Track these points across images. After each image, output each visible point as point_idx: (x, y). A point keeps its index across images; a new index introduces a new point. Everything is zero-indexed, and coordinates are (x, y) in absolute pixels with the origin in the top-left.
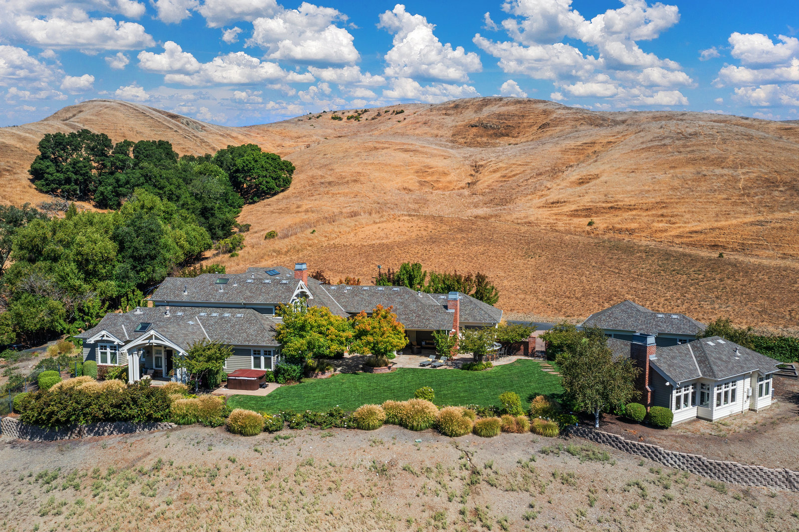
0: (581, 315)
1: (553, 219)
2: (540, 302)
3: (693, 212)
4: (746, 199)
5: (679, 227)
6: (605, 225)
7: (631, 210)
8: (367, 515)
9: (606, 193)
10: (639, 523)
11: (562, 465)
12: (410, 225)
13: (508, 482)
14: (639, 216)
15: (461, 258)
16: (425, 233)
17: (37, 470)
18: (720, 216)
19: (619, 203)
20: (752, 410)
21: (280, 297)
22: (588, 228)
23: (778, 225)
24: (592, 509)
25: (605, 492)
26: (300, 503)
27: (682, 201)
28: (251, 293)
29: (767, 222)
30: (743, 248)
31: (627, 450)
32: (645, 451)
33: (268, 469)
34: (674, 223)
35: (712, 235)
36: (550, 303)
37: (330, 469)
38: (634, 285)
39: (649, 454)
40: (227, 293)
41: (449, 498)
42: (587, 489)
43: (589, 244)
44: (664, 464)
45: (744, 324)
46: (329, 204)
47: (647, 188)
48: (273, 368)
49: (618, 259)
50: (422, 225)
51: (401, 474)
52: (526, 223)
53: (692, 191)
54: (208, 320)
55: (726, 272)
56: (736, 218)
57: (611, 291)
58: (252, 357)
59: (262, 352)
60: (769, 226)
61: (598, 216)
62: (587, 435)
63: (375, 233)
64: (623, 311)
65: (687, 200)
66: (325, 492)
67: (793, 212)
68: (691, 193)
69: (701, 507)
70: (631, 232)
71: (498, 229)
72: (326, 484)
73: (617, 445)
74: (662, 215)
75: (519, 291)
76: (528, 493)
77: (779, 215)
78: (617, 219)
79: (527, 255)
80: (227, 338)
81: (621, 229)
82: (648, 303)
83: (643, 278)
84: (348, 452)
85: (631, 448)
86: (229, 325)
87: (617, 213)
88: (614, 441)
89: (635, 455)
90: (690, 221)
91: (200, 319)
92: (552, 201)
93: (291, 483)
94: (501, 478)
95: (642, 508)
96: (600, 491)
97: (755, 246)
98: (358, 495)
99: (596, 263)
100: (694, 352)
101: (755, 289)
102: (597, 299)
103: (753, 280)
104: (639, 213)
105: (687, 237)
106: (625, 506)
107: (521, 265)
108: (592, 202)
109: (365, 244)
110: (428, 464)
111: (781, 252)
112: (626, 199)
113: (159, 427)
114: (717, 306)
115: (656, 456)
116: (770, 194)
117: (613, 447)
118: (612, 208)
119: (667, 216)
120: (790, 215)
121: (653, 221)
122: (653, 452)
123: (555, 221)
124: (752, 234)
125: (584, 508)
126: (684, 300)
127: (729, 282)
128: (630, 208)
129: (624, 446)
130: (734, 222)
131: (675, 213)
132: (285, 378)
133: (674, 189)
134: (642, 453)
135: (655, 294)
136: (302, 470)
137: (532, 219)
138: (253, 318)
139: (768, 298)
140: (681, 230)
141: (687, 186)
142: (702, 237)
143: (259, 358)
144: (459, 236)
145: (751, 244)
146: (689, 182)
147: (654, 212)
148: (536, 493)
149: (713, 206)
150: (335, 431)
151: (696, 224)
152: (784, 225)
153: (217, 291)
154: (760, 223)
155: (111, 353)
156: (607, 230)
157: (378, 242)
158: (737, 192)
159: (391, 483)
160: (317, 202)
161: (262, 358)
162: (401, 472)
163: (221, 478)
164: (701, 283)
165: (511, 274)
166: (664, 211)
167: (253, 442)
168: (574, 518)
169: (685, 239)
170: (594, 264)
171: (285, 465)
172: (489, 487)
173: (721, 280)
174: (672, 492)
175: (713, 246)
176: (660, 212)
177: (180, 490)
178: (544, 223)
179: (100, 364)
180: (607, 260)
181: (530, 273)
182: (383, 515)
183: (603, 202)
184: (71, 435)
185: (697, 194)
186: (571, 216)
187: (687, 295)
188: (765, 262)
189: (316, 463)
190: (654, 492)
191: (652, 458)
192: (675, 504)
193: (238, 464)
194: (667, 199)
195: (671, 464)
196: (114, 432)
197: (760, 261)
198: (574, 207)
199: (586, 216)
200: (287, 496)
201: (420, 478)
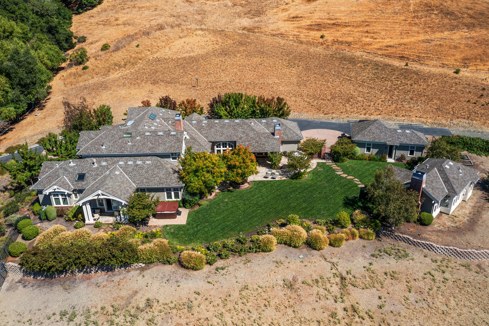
0: (333, 113)
1: (297, 32)
2: (306, 103)
3: (386, 30)
4: (417, 21)
5: (379, 42)
6: (332, 38)
7: (346, 26)
8: (293, 321)
9: (328, 11)
10: (436, 299)
11: (388, 265)
12: (205, 39)
13: (362, 283)
14: (352, 31)
15: (247, 68)
16: (217, 47)
17: (56, 308)
18: (403, 34)
19: (339, 21)
20: (464, 201)
21: (174, 146)
22: (321, 40)
23: (438, 43)
24: (411, 294)
25: (414, 281)
26: (252, 319)
27: (378, 21)
28: (152, 144)
29: (432, 40)
30: (419, 60)
31: (414, 245)
32: (425, 246)
33: (223, 297)
34: (375, 39)
35: (399, 49)
36: (313, 104)
37: (260, 290)
38: (360, 89)
39: (427, 248)
40: (135, 145)
41: (335, 300)
42: (405, 281)
43: (326, 56)
44: (435, 252)
45: (429, 118)
46: (139, 17)
47: (354, 9)
48: (180, 199)
49: (347, 68)
50: (213, 39)
51: (302, 287)
52: (279, 34)
53: (383, 13)
54: (127, 168)
55: (413, 79)
56: (413, 36)
57: (348, 95)
58: (165, 193)
59: (172, 189)
60: (433, 43)
61: (326, 31)
62: (390, 236)
63: (183, 47)
64: (377, 128)
65: (381, 20)
66: (264, 308)
67: (446, 33)
68: (383, 15)
69: (462, 283)
70: (349, 44)
71: (265, 42)
72: (262, 303)
73: (408, 242)
74: (367, 32)
75: (291, 95)
76: (375, 289)
77: (438, 35)
78: (338, 34)
79: (289, 66)
80: (146, 182)
81: (342, 41)
82: (372, 103)
83: (366, 84)
84: (265, 275)
85: (417, 244)
86: (144, 171)
87: (339, 28)
88: (406, 240)
89: (419, 248)
90: (386, 37)
91: (121, 167)
92: (292, 16)
93: (240, 306)
94: (358, 280)
95: (435, 289)
96: (412, 280)
97: (426, 58)
98: (283, 308)
99: (335, 72)
100: (440, 174)
101: (431, 92)
102: (340, 101)
103: (429, 85)
104: (352, 30)
105: (385, 50)
106: (427, 289)
107: (288, 73)
108: (320, 18)
109: (179, 57)
110: (315, 277)
111: (441, 62)
112: (342, 18)
113: (132, 267)
114: (412, 106)
115: (431, 248)
116: (430, 17)
117: (406, 243)
118: (334, 24)
119: (370, 33)
120: (445, 36)
121: (362, 37)
122: (429, 246)
123: (298, 34)
124: (424, 49)
125: (407, 294)
126: (393, 101)
127: (416, 86)
128: (346, 25)
129: (412, 243)
130: (413, 39)
131: (375, 31)
132: (190, 205)
133: (372, 11)
134: (423, 247)
135: (375, 97)
136: (244, 293)
137: (282, 31)
138: (159, 164)
139: (439, 98)
140: (381, 44)
141: (379, 8)
142: (394, 50)
143: (171, 193)
144: (241, 49)
145: (424, 57)
146: (380, 5)
147: (362, 29)
148: (380, 289)
149: (398, 26)
150: (249, 255)
151: (389, 40)
152: (442, 43)
153: (126, 144)
154: (428, 41)
155: (62, 198)
156: (334, 42)
157: (188, 55)
158: (410, 14)
159: (299, 294)
160: (129, 15)
161: (173, 193)
162: (301, 285)
163: (195, 310)
164: (400, 88)
165: (283, 80)
166: (367, 28)
167: (204, 275)
168: (403, 302)
169: (384, 51)
170: (333, 73)
171: (232, 292)
172: (353, 288)
173: (411, 85)
174: (447, 275)
175: (401, 57)
176: (365, 30)
177: (173, 322)
178: (291, 35)
179: (55, 205)
180: (341, 70)
181: (294, 80)
182: (303, 319)
183: (328, 19)
184: (66, 274)
185: (387, 15)
186: (308, 29)
187: (393, 97)
188: (433, 70)
189: (250, 286)
190: (438, 276)
191: (429, 249)
192: (450, 283)
193: (202, 296)
194: (369, 18)
195: (439, 253)
196: (99, 271)
197: (430, 69)
198: (309, 22)
199: (318, 30)
200: (242, 315)
201: (314, 288)
